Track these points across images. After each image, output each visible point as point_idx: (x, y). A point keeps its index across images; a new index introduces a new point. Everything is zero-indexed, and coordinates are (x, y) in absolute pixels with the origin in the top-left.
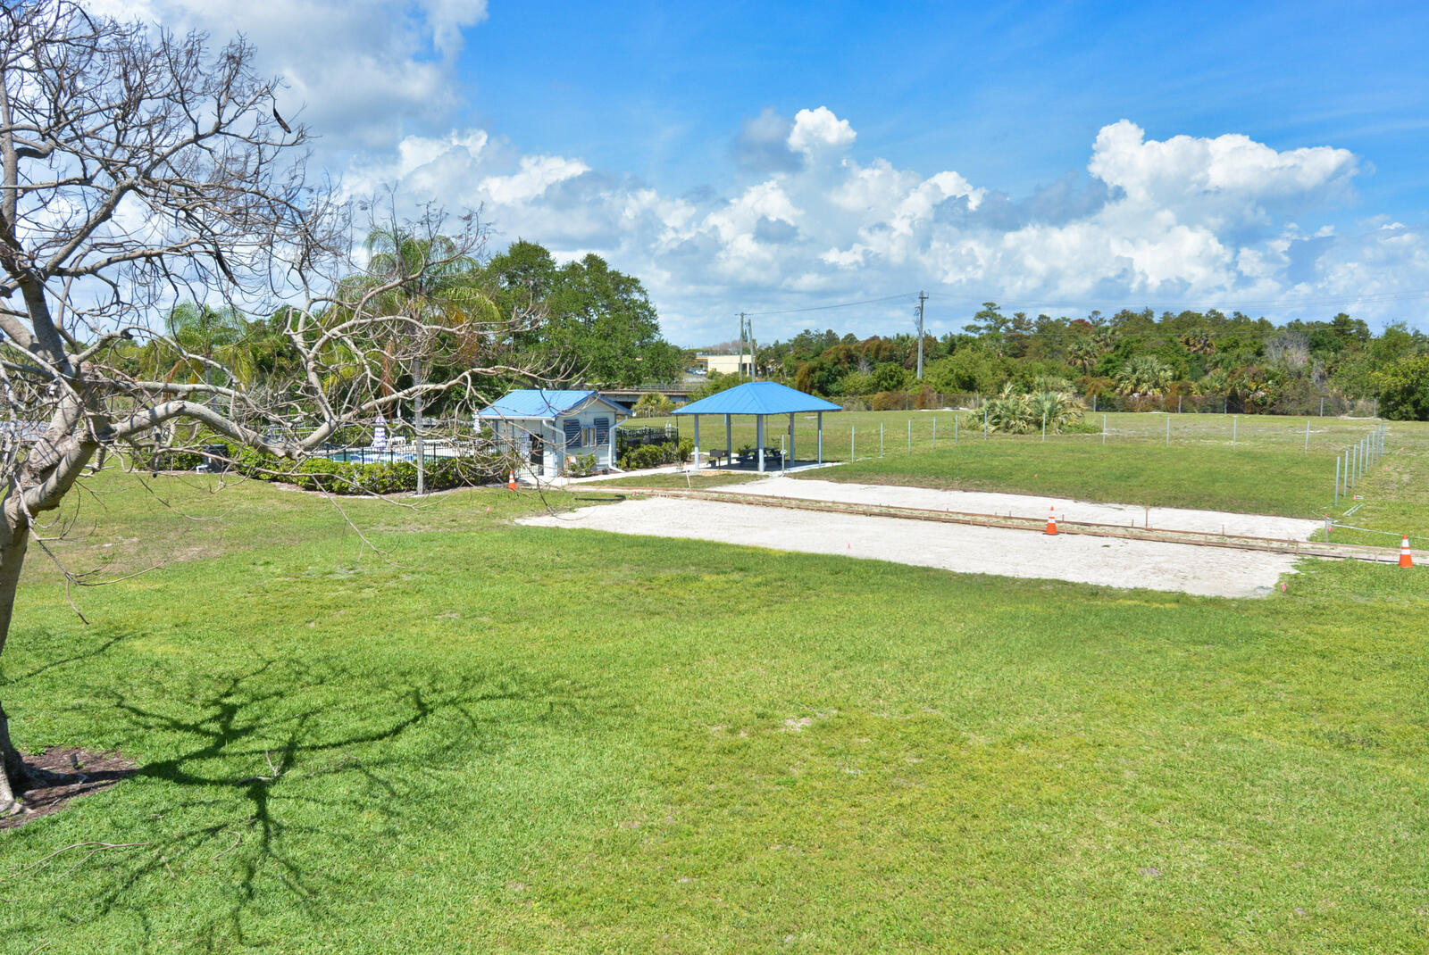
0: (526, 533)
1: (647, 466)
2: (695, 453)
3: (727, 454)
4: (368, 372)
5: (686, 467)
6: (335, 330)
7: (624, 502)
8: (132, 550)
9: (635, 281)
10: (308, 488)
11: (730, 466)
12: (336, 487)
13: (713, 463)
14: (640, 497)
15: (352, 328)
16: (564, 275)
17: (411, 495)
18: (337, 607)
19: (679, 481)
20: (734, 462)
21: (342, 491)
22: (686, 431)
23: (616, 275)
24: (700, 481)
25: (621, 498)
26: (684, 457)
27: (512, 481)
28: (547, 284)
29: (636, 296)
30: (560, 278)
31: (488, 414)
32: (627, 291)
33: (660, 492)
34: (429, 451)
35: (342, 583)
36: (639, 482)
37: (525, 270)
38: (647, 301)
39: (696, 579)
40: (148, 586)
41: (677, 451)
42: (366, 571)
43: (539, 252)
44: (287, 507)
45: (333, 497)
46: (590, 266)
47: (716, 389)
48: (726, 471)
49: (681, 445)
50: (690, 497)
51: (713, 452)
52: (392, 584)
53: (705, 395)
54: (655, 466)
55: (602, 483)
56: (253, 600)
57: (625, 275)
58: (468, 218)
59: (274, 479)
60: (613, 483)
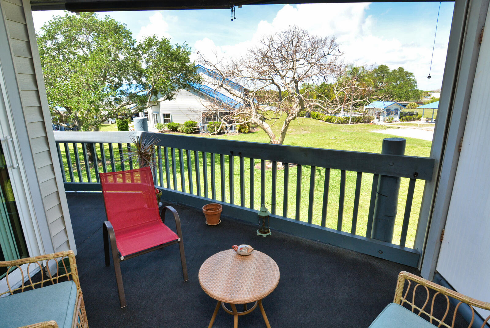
0: (373, 134)
1: (407, 121)
2: (422, 118)
3: (431, 119)
4: (348, 97)
5: (418, 121)
6: (342, 89)
7: (400, 129)
8: (294, 131)
9: (412, 74)
10: (326, 122)
11: (432, 122)
12: (332, 121)
13: (427, 121)
14: (403, 128)
15: (346, 89)
16: (392, 73)
17: (348, 124)
18: (332, 144)
19: (417, 125)
20: (433, 121)
21: (333, 123)
22: (420, 112)
23: (406, 72)
24: (422, 125)
25: (399, 128)
26: (419, 119)
27: (371, 122)
28: (387, 75)
29: (411, 77)
30: (390, 73)
31: (367, 107)
32: (409, 76)
33: (410, 127)
34: (353, 115)
35: (333, 140)
36: (404, 125)
37: (381, 72)
38: (414, 79)
39: (416, 147)
40: (298, 137)
41: (417, 117)
42: (338, 138)
43: (386, 67)
44: (322, 125)
45: (331, 123)
46: (399, 70)
47: (432, 102)
48: (430, 123)
49: (418, 116)
50: (418, 129)
51: (427, 118)
52: (343, 141)
53: (429, 103)
54: (410, 121)
55: (394, 124)
56: (316, 141)
57: (409, 72)
58: (372, 66)
59: (319, 120)
60: (397, 124)
